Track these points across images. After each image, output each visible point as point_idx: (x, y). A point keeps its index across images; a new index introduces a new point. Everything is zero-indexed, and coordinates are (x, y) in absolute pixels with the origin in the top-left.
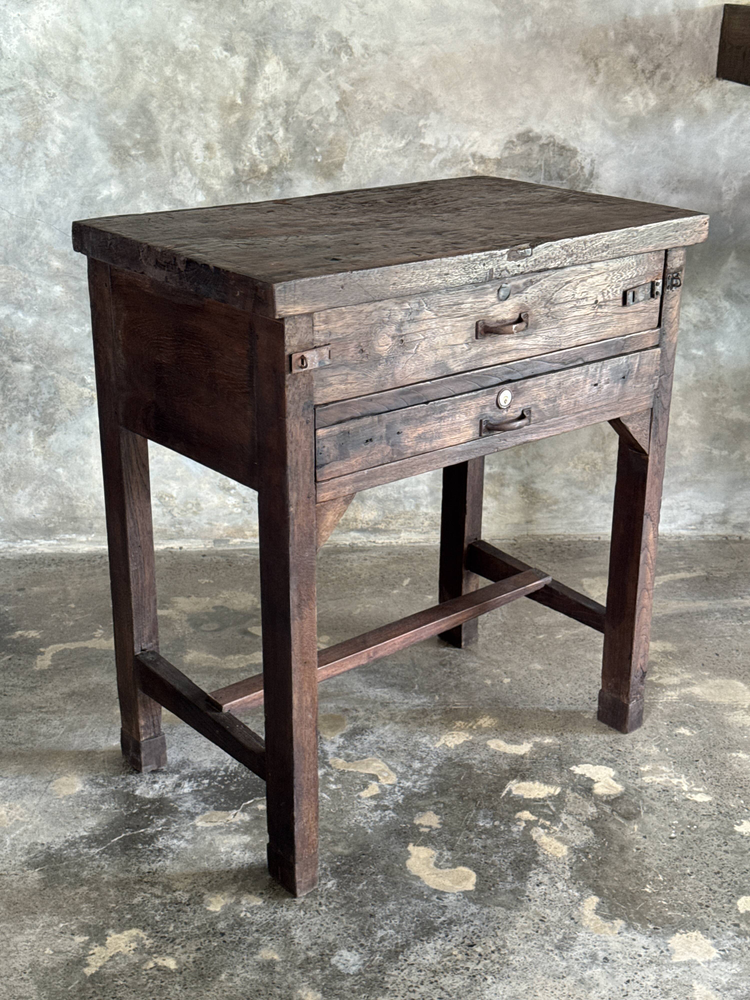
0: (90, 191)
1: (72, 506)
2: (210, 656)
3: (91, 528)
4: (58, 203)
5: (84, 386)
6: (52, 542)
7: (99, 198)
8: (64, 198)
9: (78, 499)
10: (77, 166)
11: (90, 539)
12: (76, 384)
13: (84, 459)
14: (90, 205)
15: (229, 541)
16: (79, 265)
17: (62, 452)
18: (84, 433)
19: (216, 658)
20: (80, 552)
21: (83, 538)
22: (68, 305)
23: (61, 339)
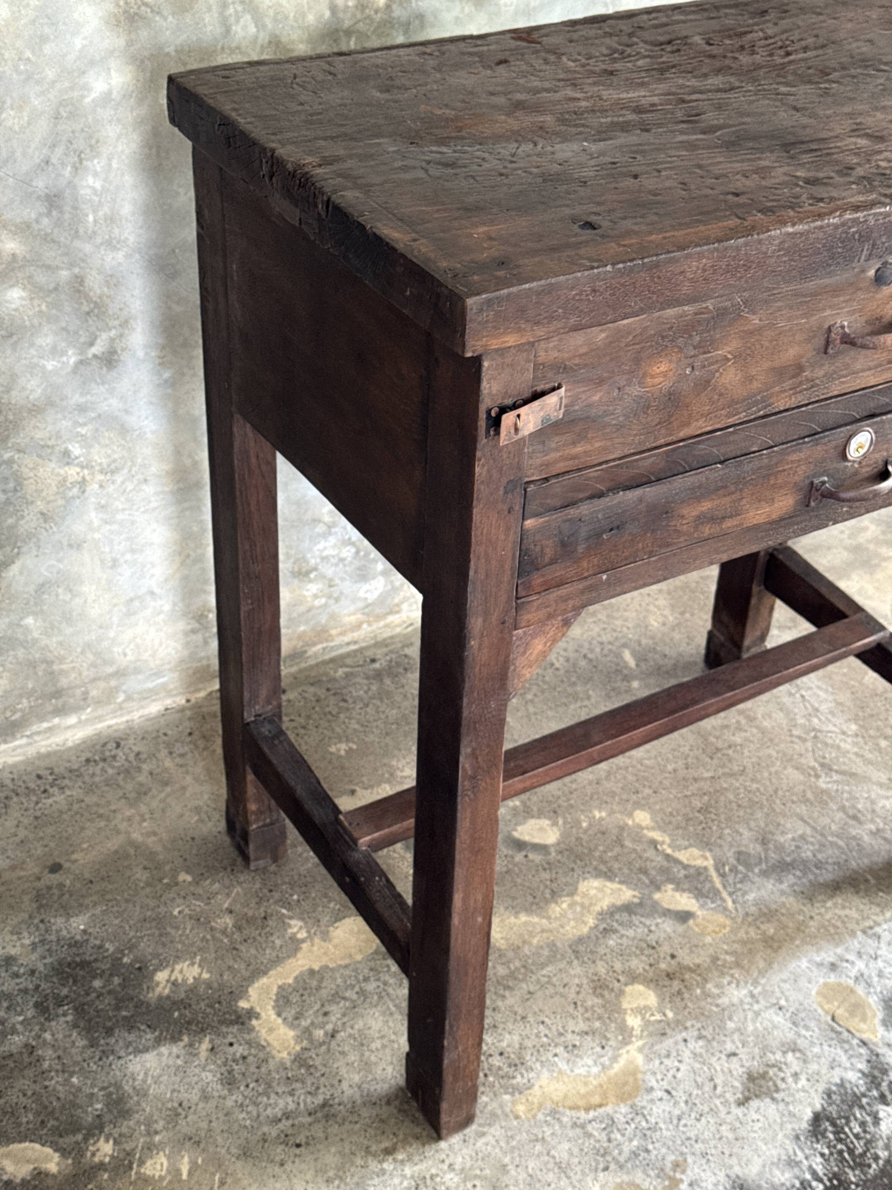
0: (72, 88)
1: (52, 673)
2: (523, 918)
3: (85, 699)
4: (9, 123)
5: (68, 464)
6: (17, 743)
7: (88, 100)
8: (20, 109)
9: (61, 660)
10: (44, 39)
11: (83, 717)
12: (53, 465)
13: (71, 591)
14: (72, 115)
15: (305, 652)
16: (53, 241)
17: (32, 588)
18: (70, 546)
19: (536, 920)
20: (70, 744)
21: (72, 720)
22: (36, 322)
23: (24, 389)
